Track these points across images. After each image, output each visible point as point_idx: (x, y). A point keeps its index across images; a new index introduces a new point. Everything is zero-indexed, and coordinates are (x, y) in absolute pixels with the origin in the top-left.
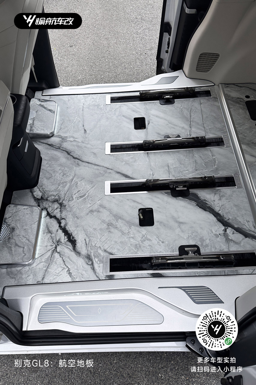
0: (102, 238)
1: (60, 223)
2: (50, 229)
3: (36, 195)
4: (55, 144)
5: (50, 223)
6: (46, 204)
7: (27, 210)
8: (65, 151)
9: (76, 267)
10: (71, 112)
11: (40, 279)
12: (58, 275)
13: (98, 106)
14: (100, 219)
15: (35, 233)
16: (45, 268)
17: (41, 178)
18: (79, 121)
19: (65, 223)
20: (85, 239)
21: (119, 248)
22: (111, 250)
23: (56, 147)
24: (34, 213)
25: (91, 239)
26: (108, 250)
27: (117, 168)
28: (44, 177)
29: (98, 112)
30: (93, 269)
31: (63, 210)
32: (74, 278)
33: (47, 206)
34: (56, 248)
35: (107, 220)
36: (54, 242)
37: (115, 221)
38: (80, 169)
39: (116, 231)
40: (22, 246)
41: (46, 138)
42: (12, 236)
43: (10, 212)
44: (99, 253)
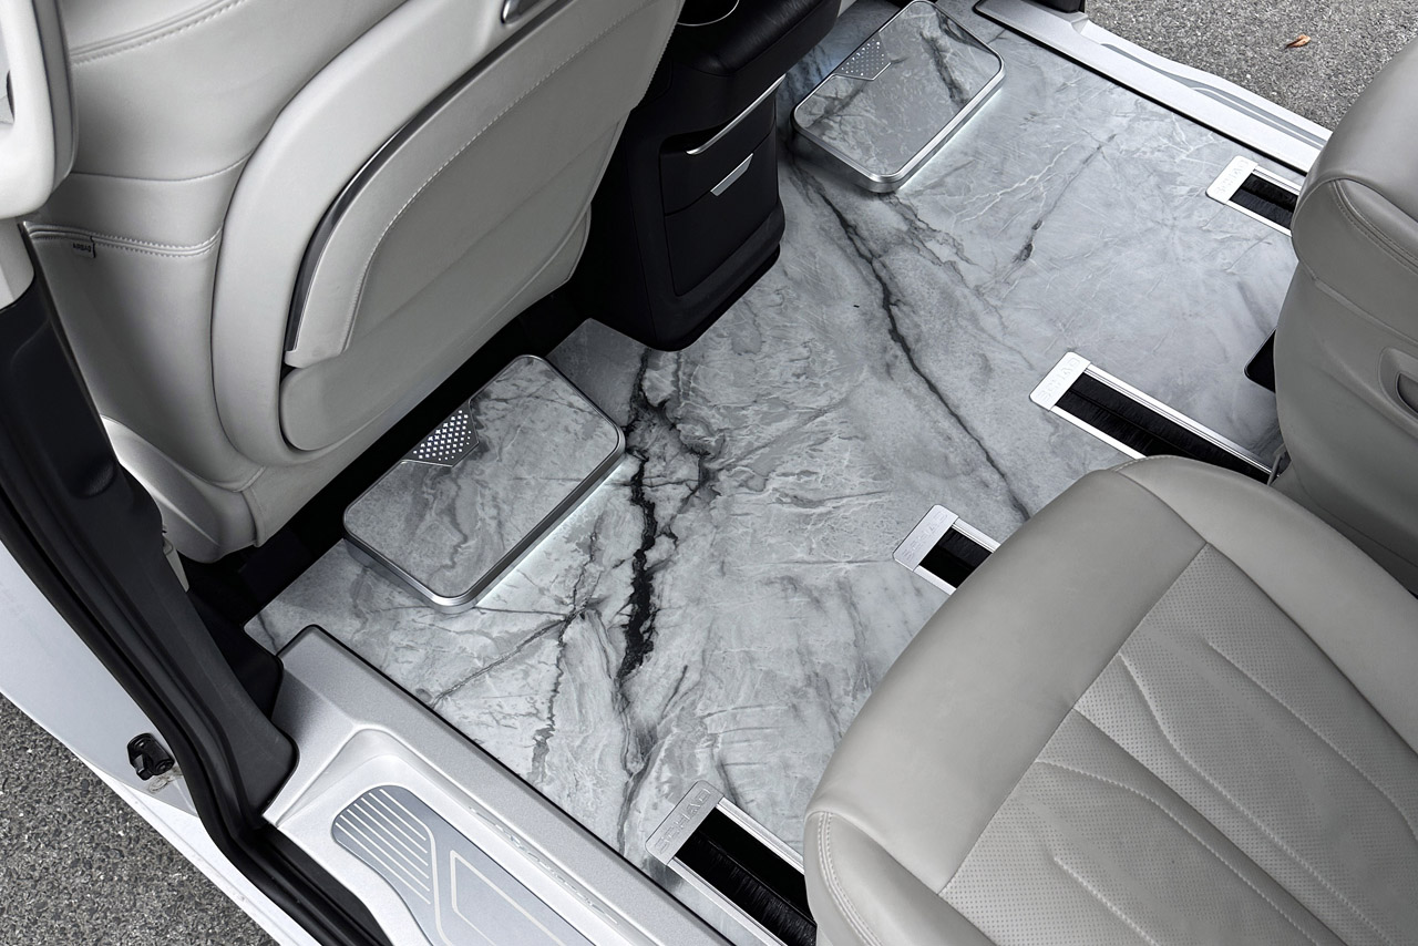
0: (748, 710)
1: (648, 542)
2: (601, 539)
3: (650, 380)
4: (865, 233)
5: (615, 518)
6: (657, 440)
7: (574, 416)
8: (884, 285)
9: (577, 743)
10: (1034, 139)
11: (435, 688)
12: (501, 720)
13: (1167, 178)
14: (799, 637)
16: (479, 664)
17: (714, 331)
18: (1035, 199)
19: (665, 557)
20: (686, 668)
21: (779, 799)
22: (746, 780)
23: (863, 250)
24: (590, 442)
25: (705, 684)
26: (734, 772)
27: (1030, 485)
28: (730, 334)
29: (1143, 205)
30: (629, 797)
31: (696, 501)
32: (544, 772)
33: (655, 449)
34: (568, 620)
35: (820, 659)
36: (577, 597)
37: (848, 684)
38: (881, 393)
39: (822, 726)
40: (466, 530)
41: (855, 191)
42: (461, 470)
43: (518, 382)
44: (693, 755)
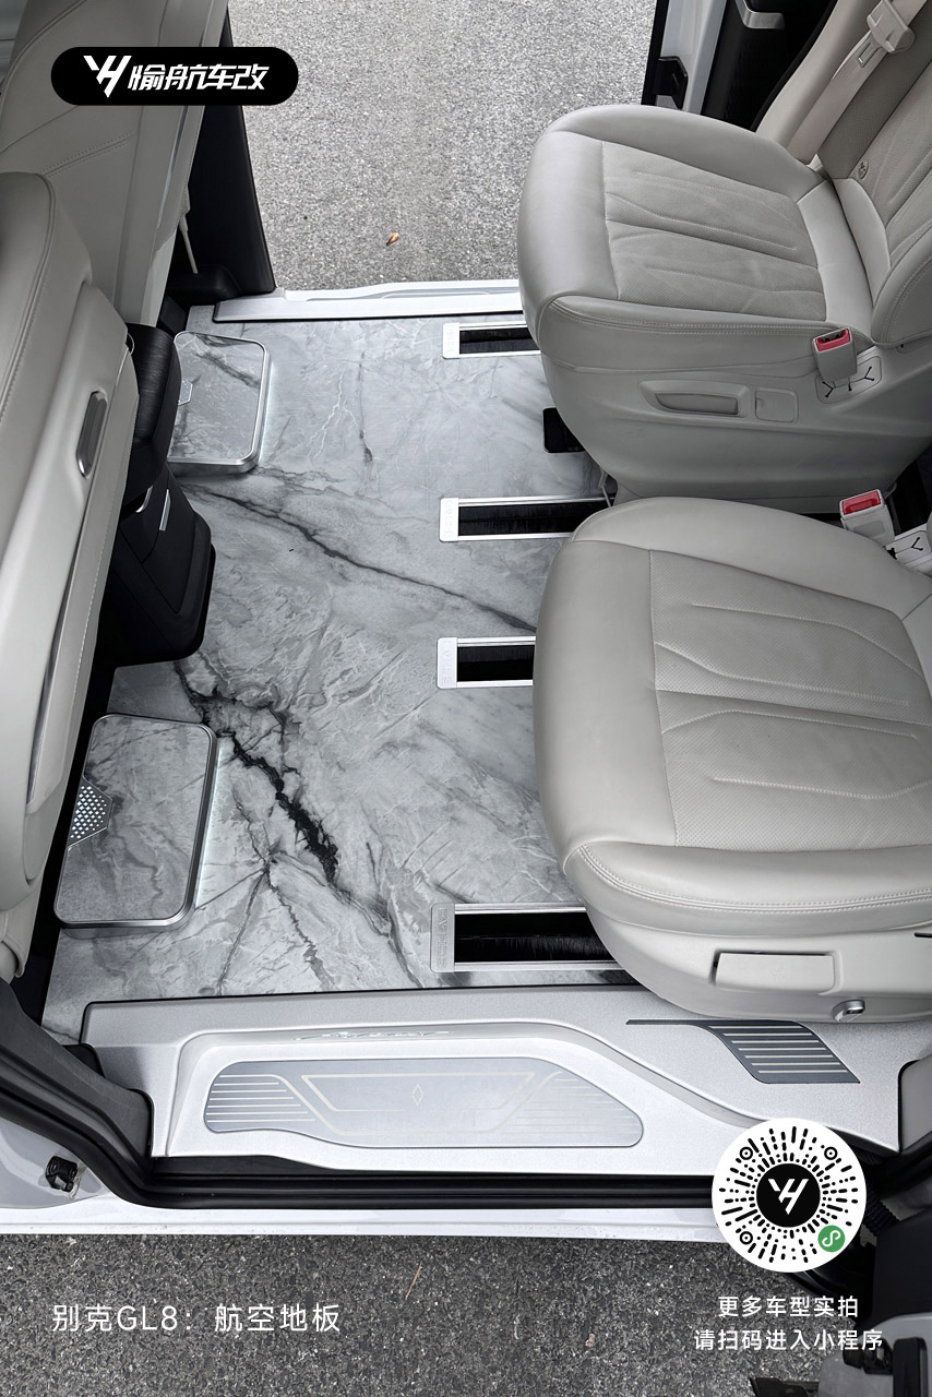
0: (427, 841)
1: (279, 784)
2: (245, 804)
3: (194, 681)
4: (260, 502)
5: (244, 785)
6: (230, 716)
7: (165, 737)
8: (298, 526)
9: (337, 942)
10: (317, 382)
11: (211, 981)
12: (274, 967)
13: (415, 362)
14: (422, 775)
15: (195, 817)
16: (229, 943)
17: (211, 622)
18: (348, 419)
19: (297, 786)
20: (368, 844)
21: (488, 879)
22: (460, 884)
23: (266, 512)
24: (189, 747)
25: (388, 846)
26: (448, 884)
27: (482, 592)
28: (224, 618)
29: (414, 386)
30: (398, 949)
31: (289, 737)
32: (330, 977)
33: (234, 723)
34: (266, 871)
35: (445, 779)
36: (260, 852)
37: (473, 782)
38: (350, 594)
39: (478, 817)
40: (150, 862)
41: (231, 479)
42: (114, 826)
43: (108, 741)
44: (416, 893)
